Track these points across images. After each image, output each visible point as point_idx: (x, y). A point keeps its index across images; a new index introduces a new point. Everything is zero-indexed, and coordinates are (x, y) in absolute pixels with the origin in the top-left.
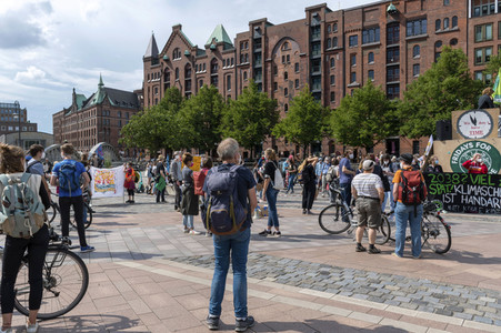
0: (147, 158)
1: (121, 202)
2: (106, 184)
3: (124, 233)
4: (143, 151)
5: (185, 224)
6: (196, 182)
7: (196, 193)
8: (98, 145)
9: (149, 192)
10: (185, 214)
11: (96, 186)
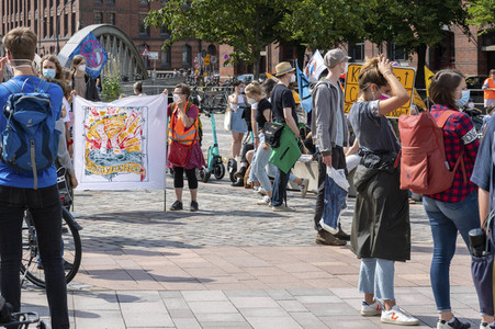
0: (226, 74)
1: (157, 207)
2: (117, 151)
3: (174, 304)
4: (213, 51)
5: (367, 287)
6: (405, 148)
7: (404, 182)
8: (82, 34)
9: (239, 179)
10: (365, 253)
11: (89, 156)
